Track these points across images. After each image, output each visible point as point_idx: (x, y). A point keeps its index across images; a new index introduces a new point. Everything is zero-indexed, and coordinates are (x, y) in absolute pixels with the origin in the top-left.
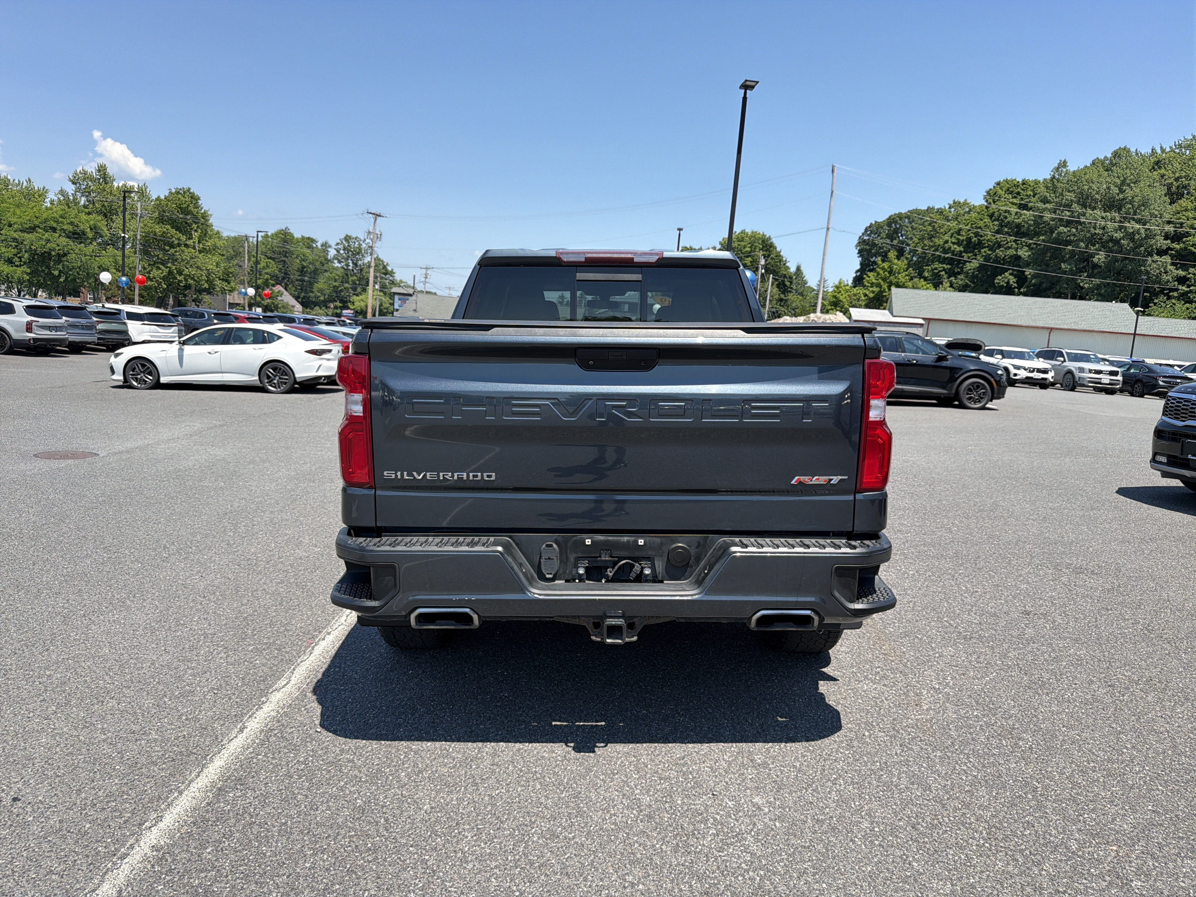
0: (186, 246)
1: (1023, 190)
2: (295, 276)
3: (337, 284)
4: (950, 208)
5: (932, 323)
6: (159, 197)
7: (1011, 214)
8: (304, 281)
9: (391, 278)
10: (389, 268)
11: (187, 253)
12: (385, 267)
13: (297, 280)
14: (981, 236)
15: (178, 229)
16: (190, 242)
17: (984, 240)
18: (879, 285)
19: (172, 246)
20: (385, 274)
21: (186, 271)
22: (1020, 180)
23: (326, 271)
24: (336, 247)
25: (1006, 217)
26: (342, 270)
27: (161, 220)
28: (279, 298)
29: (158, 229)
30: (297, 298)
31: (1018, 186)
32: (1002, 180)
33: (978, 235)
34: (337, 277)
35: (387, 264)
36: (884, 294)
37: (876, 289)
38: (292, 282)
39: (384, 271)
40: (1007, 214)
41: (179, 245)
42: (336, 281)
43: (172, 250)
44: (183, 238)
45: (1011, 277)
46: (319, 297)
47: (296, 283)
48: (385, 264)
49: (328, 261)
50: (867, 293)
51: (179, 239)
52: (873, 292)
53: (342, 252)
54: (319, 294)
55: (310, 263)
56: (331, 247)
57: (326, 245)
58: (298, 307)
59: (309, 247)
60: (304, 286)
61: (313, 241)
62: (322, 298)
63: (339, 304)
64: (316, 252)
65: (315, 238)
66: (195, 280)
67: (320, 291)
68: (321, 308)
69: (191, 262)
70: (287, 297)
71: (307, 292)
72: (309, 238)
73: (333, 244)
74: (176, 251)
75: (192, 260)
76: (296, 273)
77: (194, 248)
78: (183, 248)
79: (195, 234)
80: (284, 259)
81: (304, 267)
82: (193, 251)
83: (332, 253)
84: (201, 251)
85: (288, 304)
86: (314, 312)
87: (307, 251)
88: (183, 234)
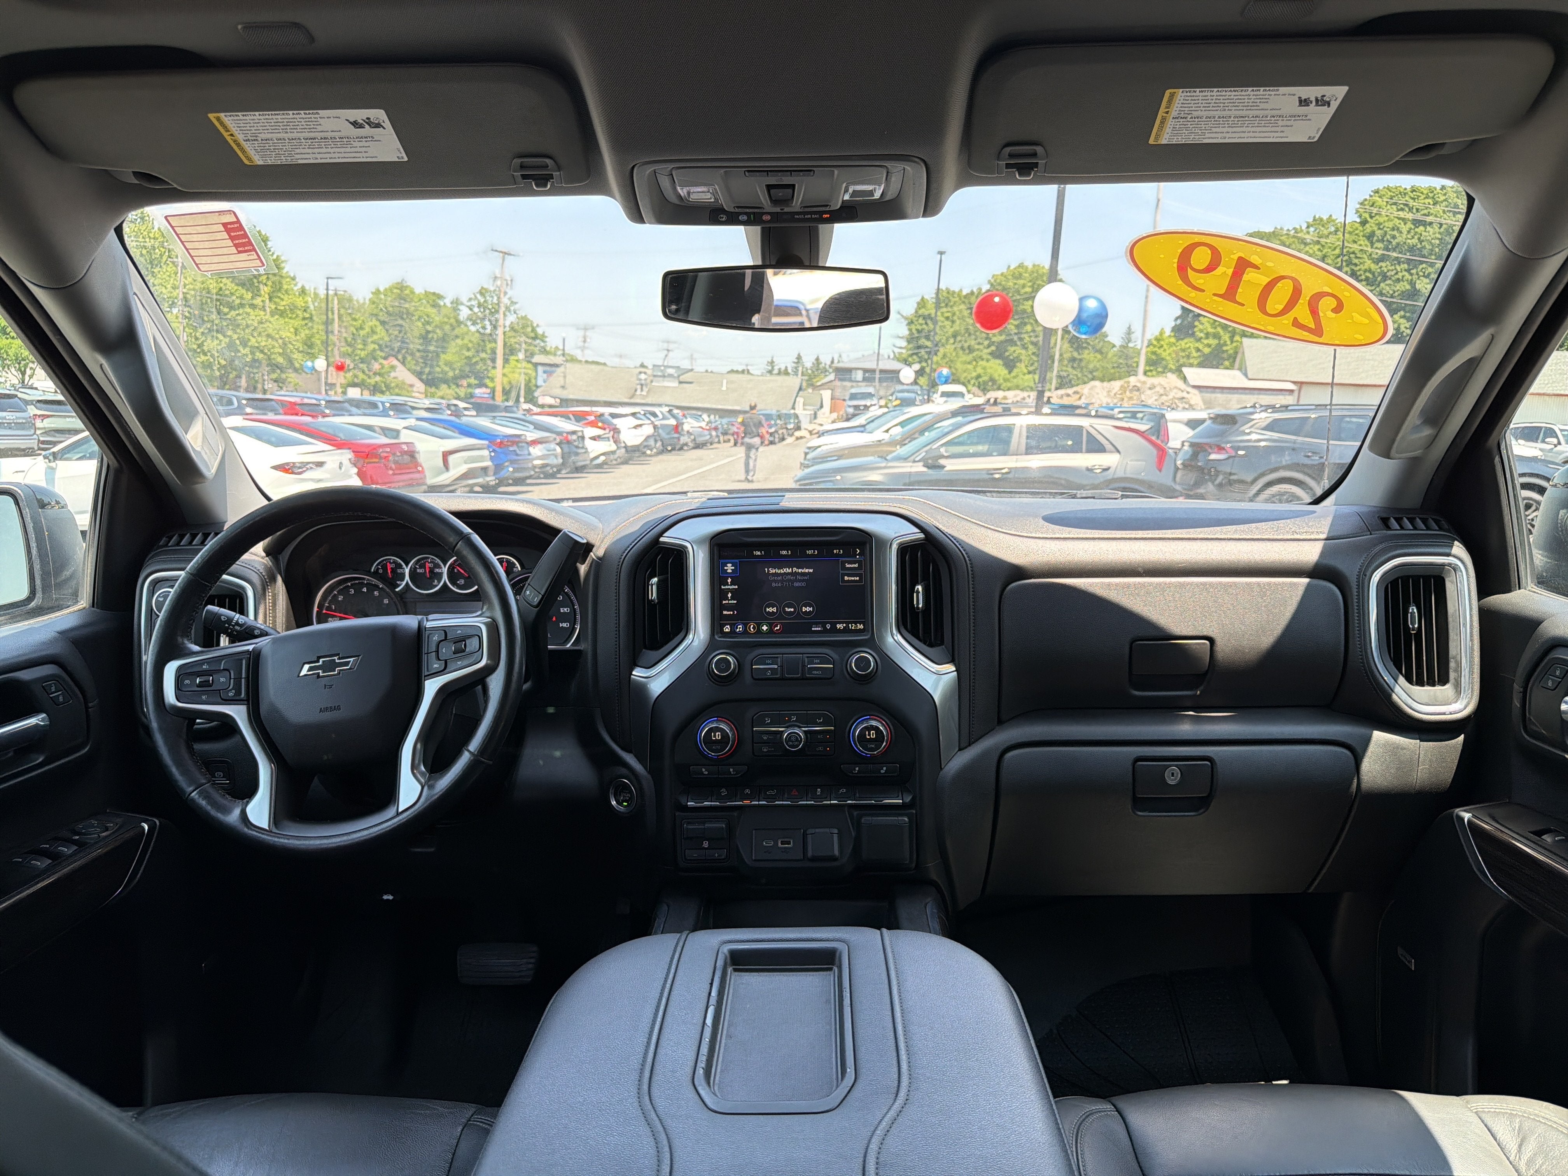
0: (253, 306)
1: (1413, 199)
2: (415, 345)
3: (469, 354)
4: (1308, 227)
5: (1304, 388)
7: (1401, 232)
8: (428, 351)
9: (542, 344)
10: (540, 331)
11: (253, 317)
12: (533, 330)
13: (419, 351)
14: (1356, 265)
15: (239, 282)
16: (258, 301)
17: (1360, 270)
18: (1216, 336)
19: (232, 307)
20: (535, 338)
21: (253, 342)
22: (1409, 187)
23: (457, 337)
24: (469, 304)
25: (1394, 237)
26: (477, 335)
28: (392, 375)
30: (419, 375)
31: (1405, 194)
32: (1381, 188)
33: (1351, 263)
34: (470, 345)
35: (538, 325)
36: (1225, 348)
37: (1213, 342)
38: (412, 354)
39: (532, 335)
40: (1395, 233)
41: (242, 305)
42: (468, 350)
43: (233, 313)
44: (249, 295)
45: (1402, 321)
46: (447, 372)
47: (418, 354)
48: (535, 325)
49: (459, 323)
50: (1201, 347)
51: (241, 297)
52: (1209, 346)
53: (476, 310)
54: (447, 369)
55: (436, 326)
56: (462, 304)
57: (456, 302)
58: (420, 386)
59: (435, 306)
60: (428, 359)
61: (440, 297)
62: (451, 374)
63: (473, 381)
64: (444, 311)
65: (442, 294)
66: (265, 354)
67: (448, 364)
68: (449, 387)
69: (260, 330)
70: (402, 374)
71: (432, 366)
72: (434, 294)
73: (464, 300)
74: (238, 315)
75: (261, 326)
76: (417, 341)
77: (263, 308)
78: (248, 310)
79: (265, 290)
80: (400, 322)
81: (428, 332)
82: (262, 313)
83: (464, 312)
84: (272, 314)
85: (403, 383)
86: (440, 394)
87: (432, 311)
88: (247, 290)
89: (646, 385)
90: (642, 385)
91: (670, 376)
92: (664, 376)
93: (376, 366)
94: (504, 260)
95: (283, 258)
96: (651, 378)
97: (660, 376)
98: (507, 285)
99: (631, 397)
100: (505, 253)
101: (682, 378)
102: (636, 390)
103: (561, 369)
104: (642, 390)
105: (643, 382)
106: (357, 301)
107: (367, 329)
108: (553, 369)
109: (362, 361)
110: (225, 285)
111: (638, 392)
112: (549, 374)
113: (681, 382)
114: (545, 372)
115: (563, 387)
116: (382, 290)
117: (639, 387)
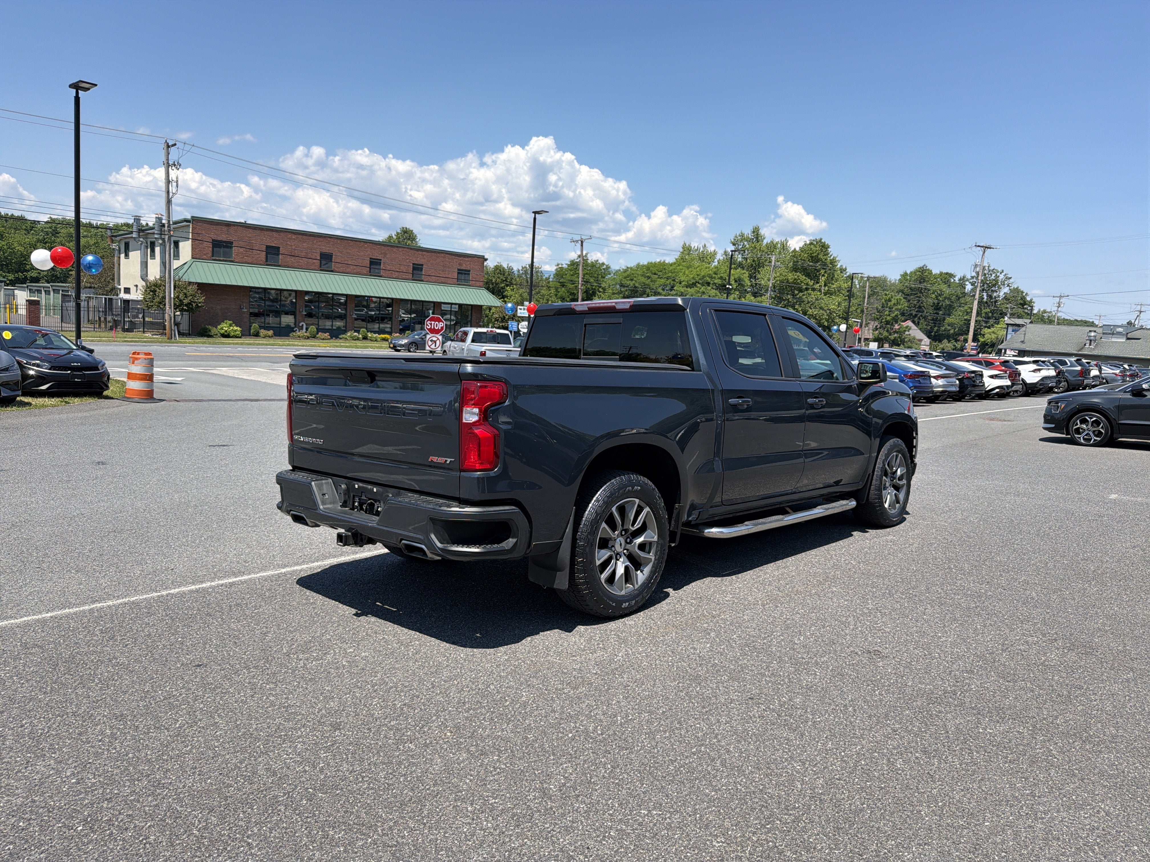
0: (814, 289)
2: (928, 311)
6: (795, 249)
8: (936, 315)
11: (814, 295)
15: (808, 275)
16: (817, 286)
19: (801, 290)
20: (1023, 304)
21: (810, 312)
24: (972, 280)
27: (795, 269)
28: (907, 333)
29: (791, 277)
30: (927, 333)
35: (1027, 294)
38: (924, 318)
39: (1021, 302)
41: (807, 289)
43: (801, 294)
44: (811, 283)
46: (949, 330)
47: (930, 318)
48: (1024, 294)
51: (807, 284)
54: (950, 328)
55: (946, 298)
56: (967, 281)
57: (964, 280)
58: (926, 341)
59: (947, 282)
60: (937, 321)
61: (951, 276)
62: (953, 332)
64: (954, 286)
65: (952, 274)
67: (951, 324)
68: (949, 341)
70: (915, 332)
71: (939, 327)
72: (947, 274)
73: (969, 278)
74: (804, 295)
75: (817, 302)
76: (930, 308)
77: (820, 291)
78: (810, 291)
79: (822, 279)
82: (819, 293)
84: (825, 294)
85: (914, 338)
86: (941, 346)
87: (944, 286)
88: (811, 280)
89: (1095, 341)
90: (1091, 341)
91: (1119, 333)
92: (1113, 334)
93: (896, 327)
94: (984, 252)
95: (837, 259)
96: (1101, 335)
97: (1110, 334)
99: (1080, 350)
100: (986, 247)
101: (1129, 336)
102: (1085, 345)
103: (1025, 328)
104: (1090, 345)
105: (1092, 338)
108: (1019, 328)
109: (887, 323)
110: (798, 276)
111: (1087, 346)
112: (1016, 332)
113: (1128, 339)
114: (1013, 331)
115: (1023, 342)
117: (1088, 342)
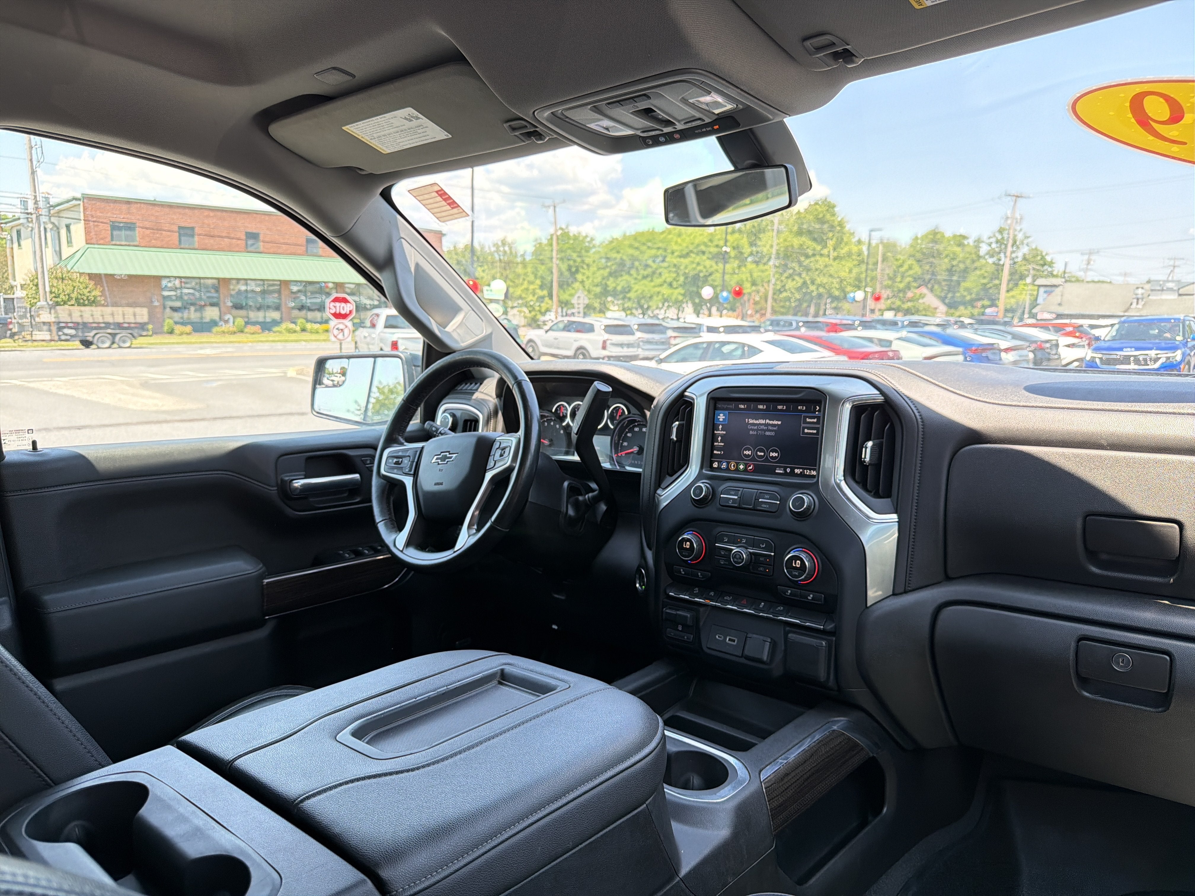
0: (821, 255)
2: (942, 276)
3: (985, 281)
6: (799, 211)
8: (952, 281)
9: (1050, 269)
10: (1048, 259)
11: (822, 262)
12: (1043, 258)
13: (945, 280)
15: (815, 240)
16: (825, 251)
19: (807, 256)
20: (1043, 265)
21: (818, 281)
23: (976, 269)
24: (988, 241)
26: (994, 266)
27: (800, 233)
28: (921, 301)
29: (796, 242)
30: (943, 299)
34: (986, 274)
35: (1047, 254)
38: (939, 283)
39: (1041, 262)
41: (814, 255)
42: (984, 278)
43: (808, 261)
44: (819, 248)
46: (965, 296)
47: (944, 283)
48: (1044, 254)
49: (979, 257)
51: (814, 250)
53: (994, 246)
54: (965, 293)
55: (960, 262)
56: (983, 242)
57: (978, 241)
58: (943, 308)
59: (960, 245)
60: (952, 287)
61: (965, 237)
62: (968, 298)
63: (986, 302)
64: (967, 249)
65: (966, 235)
66: (826, 289)
67: (967, 289)
68: (966, 308)
69: (825, 272)
70: (930, 300)
71: (954, 293)
72: (961, 236)
73: (985, 238)
74: (811, 262)
75: (825, 269)
76: (944, 273)
77: (828, 256)
78: (818, 258)
79: (831, 243)
80: (931, 260)
81: (953, 266)
82: (827, 259)
83: (984, 249)
84: (835, 259)
85: (929, 306)
86: (958, 314)
87: (958, 249)
88: (818, 244)
89: (1142, 299)
90: (1138, 299)
91: (1170, 289)
92: (1163, 290)
93: (909, 294)
94: (1015, 202)
95: (845, 220)
96: (1150, 292)
97: (1159, 290)
98: (1017, 222)
99: (1125, 311)
100: (1016, 196)
101: (1181, 292)
102: (1131, 304)
103: (1060, 289)
104: (1137, 303)
105: (1140, 296)
106: (900, 246)
107: (906, 267)
108: (1053, 289)
109: (900, 291)
110: (804, 241)
111: (1134, 305)
112: (1049, 293)
113: (1180, 295)
114: (1045, 292)
115: (1060, 304)
116: (919, 236)
117: (1135, 301)
